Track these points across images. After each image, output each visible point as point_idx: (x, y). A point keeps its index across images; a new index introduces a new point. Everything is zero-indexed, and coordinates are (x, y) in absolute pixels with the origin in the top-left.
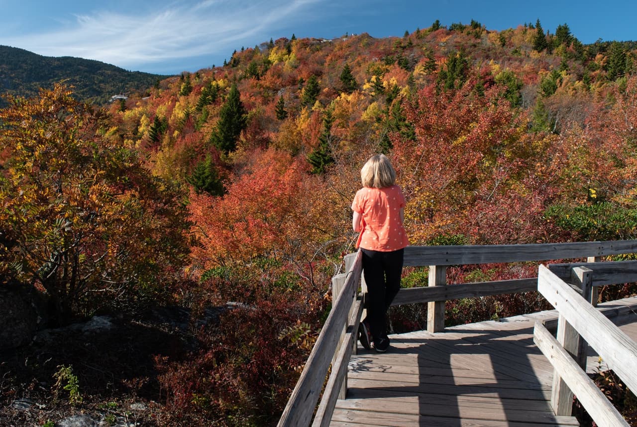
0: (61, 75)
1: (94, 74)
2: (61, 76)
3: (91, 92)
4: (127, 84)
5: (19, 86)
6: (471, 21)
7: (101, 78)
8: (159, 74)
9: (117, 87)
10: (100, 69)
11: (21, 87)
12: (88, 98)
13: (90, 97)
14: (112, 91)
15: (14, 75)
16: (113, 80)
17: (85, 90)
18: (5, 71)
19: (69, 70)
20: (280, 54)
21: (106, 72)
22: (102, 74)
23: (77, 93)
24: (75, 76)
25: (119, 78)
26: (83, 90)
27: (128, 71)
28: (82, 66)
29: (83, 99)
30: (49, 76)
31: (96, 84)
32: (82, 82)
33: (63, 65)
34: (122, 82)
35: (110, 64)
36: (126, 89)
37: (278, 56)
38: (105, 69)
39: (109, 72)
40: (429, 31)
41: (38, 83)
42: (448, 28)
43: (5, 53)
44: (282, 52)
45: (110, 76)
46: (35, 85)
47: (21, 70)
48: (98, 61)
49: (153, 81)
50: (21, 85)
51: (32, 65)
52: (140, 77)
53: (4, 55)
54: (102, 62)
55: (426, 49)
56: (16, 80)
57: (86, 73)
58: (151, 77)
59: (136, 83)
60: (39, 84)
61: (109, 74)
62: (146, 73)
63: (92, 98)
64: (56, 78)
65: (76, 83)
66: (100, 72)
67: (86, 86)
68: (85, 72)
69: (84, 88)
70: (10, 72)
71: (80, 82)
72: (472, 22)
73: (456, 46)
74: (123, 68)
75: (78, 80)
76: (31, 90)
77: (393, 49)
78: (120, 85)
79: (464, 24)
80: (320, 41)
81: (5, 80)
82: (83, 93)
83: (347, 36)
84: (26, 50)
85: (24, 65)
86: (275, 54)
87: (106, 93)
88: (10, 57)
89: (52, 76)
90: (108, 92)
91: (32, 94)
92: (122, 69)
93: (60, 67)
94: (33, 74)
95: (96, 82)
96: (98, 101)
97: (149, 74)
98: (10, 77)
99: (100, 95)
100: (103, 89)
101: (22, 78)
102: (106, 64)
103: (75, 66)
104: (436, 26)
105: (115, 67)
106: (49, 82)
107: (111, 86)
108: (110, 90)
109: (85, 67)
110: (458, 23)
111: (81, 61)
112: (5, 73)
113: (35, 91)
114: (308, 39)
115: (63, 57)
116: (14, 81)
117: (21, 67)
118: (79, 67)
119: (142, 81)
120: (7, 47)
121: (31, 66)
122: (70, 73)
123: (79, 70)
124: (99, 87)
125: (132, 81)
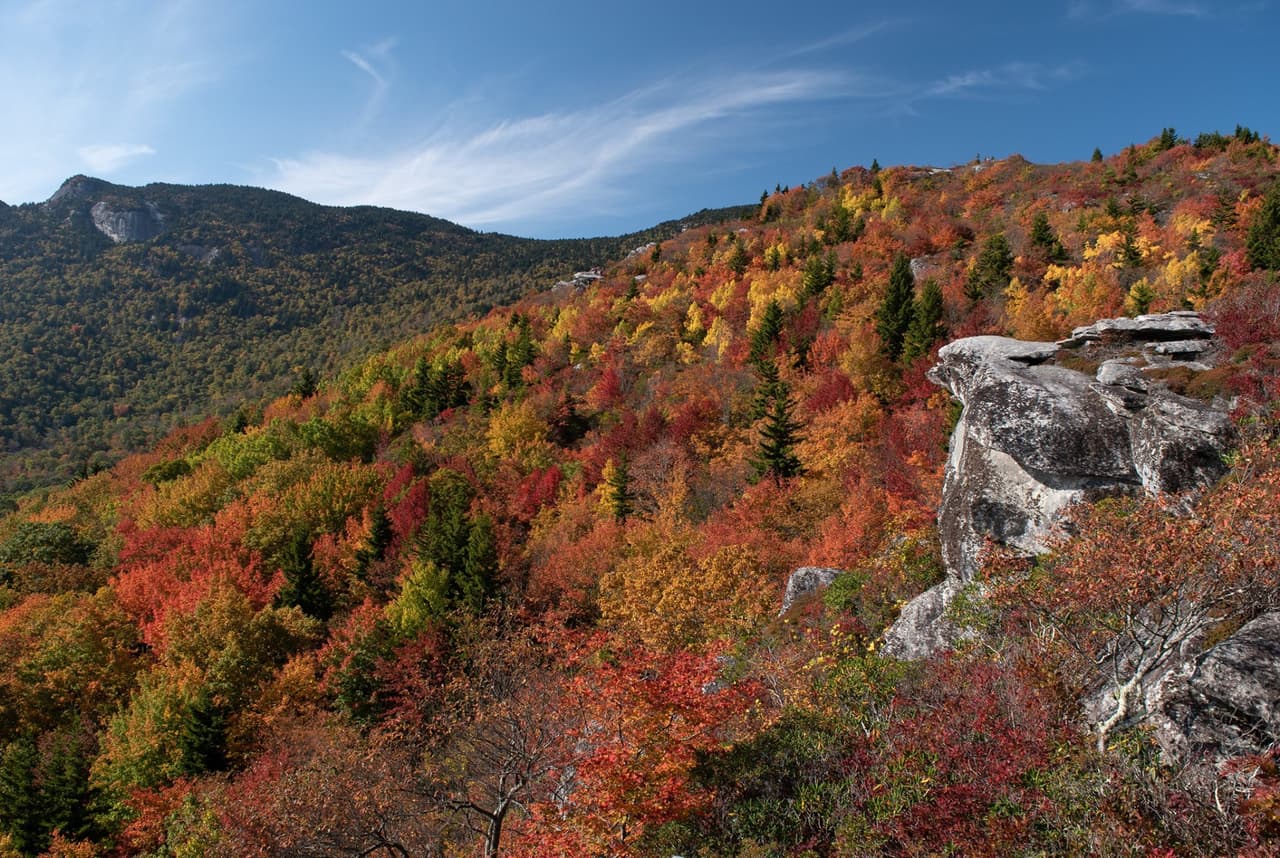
0: (354, 240)
1: (414, 239)
2: (354, 243)
3: (409, 272)
4: (477, 257)
5: (279, 262)
6: (1235, 128)
7: (427, 246)
8: (535, 238)
9: (458, 262)
10: (424, 228)
11: (282, 263)
12: (404, 284)
13: (408, 282)
14: (449, 270)
15: (269, 240)
16: (449, 249)
17: (399, 268)
18: (255, 234)
19: (368, 231)
20: (863, 196)
21: (436, 233)
22: (428, 240)
23: (384, 274)
24: (379, 242)
25: (460, 246)
26: (394, 269)
27: (477, 232)
28: (392, 223)
29: (395, 286)
30: (335, 242)
31: (418, 258)
32: (393, 254)
33: (357, 222)
34: (465, 254)
35: (443, 220)
36: (474, 266)
37: (861, 200)
38: (436, 230)
39: (442, 235)
40: (1155, 150)
41: (313, 255)
42: (1193, 143)
43: (253, 200)
44: (867, 194)
45: (443, 242)
46: (308, 260)
47: (282, 232)
48: (421, 215)
49: (525, 251)
50: (283, 259)
51: (302, 222)
52: (500, 244)
53: (252, 203)
54: (428, 216)
55: (1172, 186)
56: (274, 250)
57: (400, 237)
58: (520, 243)
59: (493, 255)
60: (314, 258)
61: (443, 237)
62: (511, 237)
63: (412, 283)
64: (345, 247)
65: (383, 254)
66: (426, 233)
67: (400, 261)
68: (397, 234)
69: (395, 266)
70: (263, 236)
71: (389, 254)
72: (1239, 131)
73: (1236, 179)
74: (468, 227)
75: (385, 250)
76: (301, 269)
77: (1103, 185)
78: (463, 259)
79: (1224, 135)
80: (927, 171)
81: (254, 250)
82: (395, 275)
83: (978, 162)
84: (292, 194)
85: (288, 223)
86: (855, 197)
87: (438, 273)
88: (262, 207)
89: (338, 242)
90: (442, 272)
91: (301, 277)
92: (465, 228)
93: (353, 226)
94: (304, 239)
95: (418, 253)
96: (423, 289)
97: (517, 238)
98: (264, 244)
99: (426, 279)
100: (431, 266)
101: (285, 247)
102: (436, 219)
103: (380, 225)
104: (1168, 141)
105: (453, 224)
106: (332, 255)
107: (447, 261)
108: (444, 268)
109: (398, 225)
110: (1210, 131)
111: (389, 214)
112: (255, 238)
113: (308, 271)
114: (904, 169)
115: (357, 207)
116: (270, 251)
117: (282, 226)
118: (388, 225)
119: (504, 252)
120: (257, 189)
121: (300, 225)
122: (370, 237)
123: (386, 231)
124: (424, 263)
125: (486, 253)
